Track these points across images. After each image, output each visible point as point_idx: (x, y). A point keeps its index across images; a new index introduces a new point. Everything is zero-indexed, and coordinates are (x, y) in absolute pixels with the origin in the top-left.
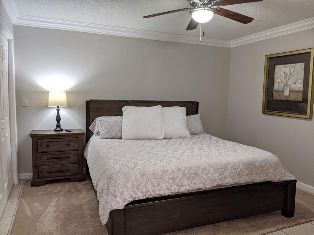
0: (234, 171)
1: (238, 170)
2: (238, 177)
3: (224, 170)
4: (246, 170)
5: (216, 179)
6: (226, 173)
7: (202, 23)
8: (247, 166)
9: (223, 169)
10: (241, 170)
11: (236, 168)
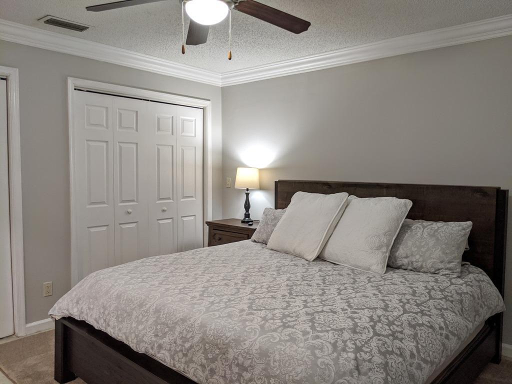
0: (179, 342)
1: (187, 345)
2: (183, 360)
3: (167, 330)
4: (203, 353)
5: (145, 339)
6: (166, 340)
8: (207, 345)
9: (168, 327)
10: (191, 347)
11: (185, 338)
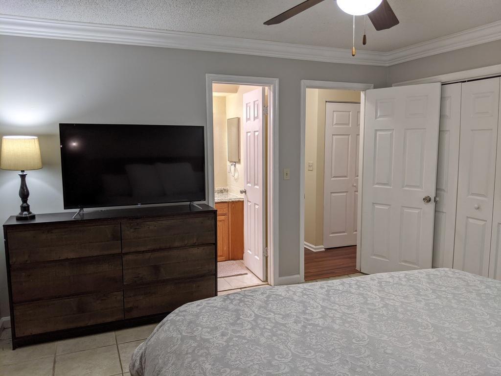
7: (355, 16)
